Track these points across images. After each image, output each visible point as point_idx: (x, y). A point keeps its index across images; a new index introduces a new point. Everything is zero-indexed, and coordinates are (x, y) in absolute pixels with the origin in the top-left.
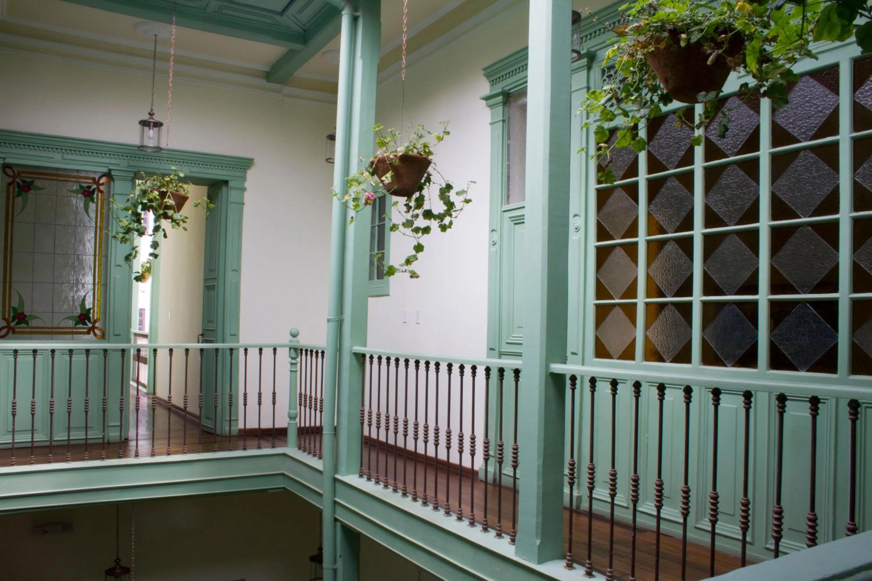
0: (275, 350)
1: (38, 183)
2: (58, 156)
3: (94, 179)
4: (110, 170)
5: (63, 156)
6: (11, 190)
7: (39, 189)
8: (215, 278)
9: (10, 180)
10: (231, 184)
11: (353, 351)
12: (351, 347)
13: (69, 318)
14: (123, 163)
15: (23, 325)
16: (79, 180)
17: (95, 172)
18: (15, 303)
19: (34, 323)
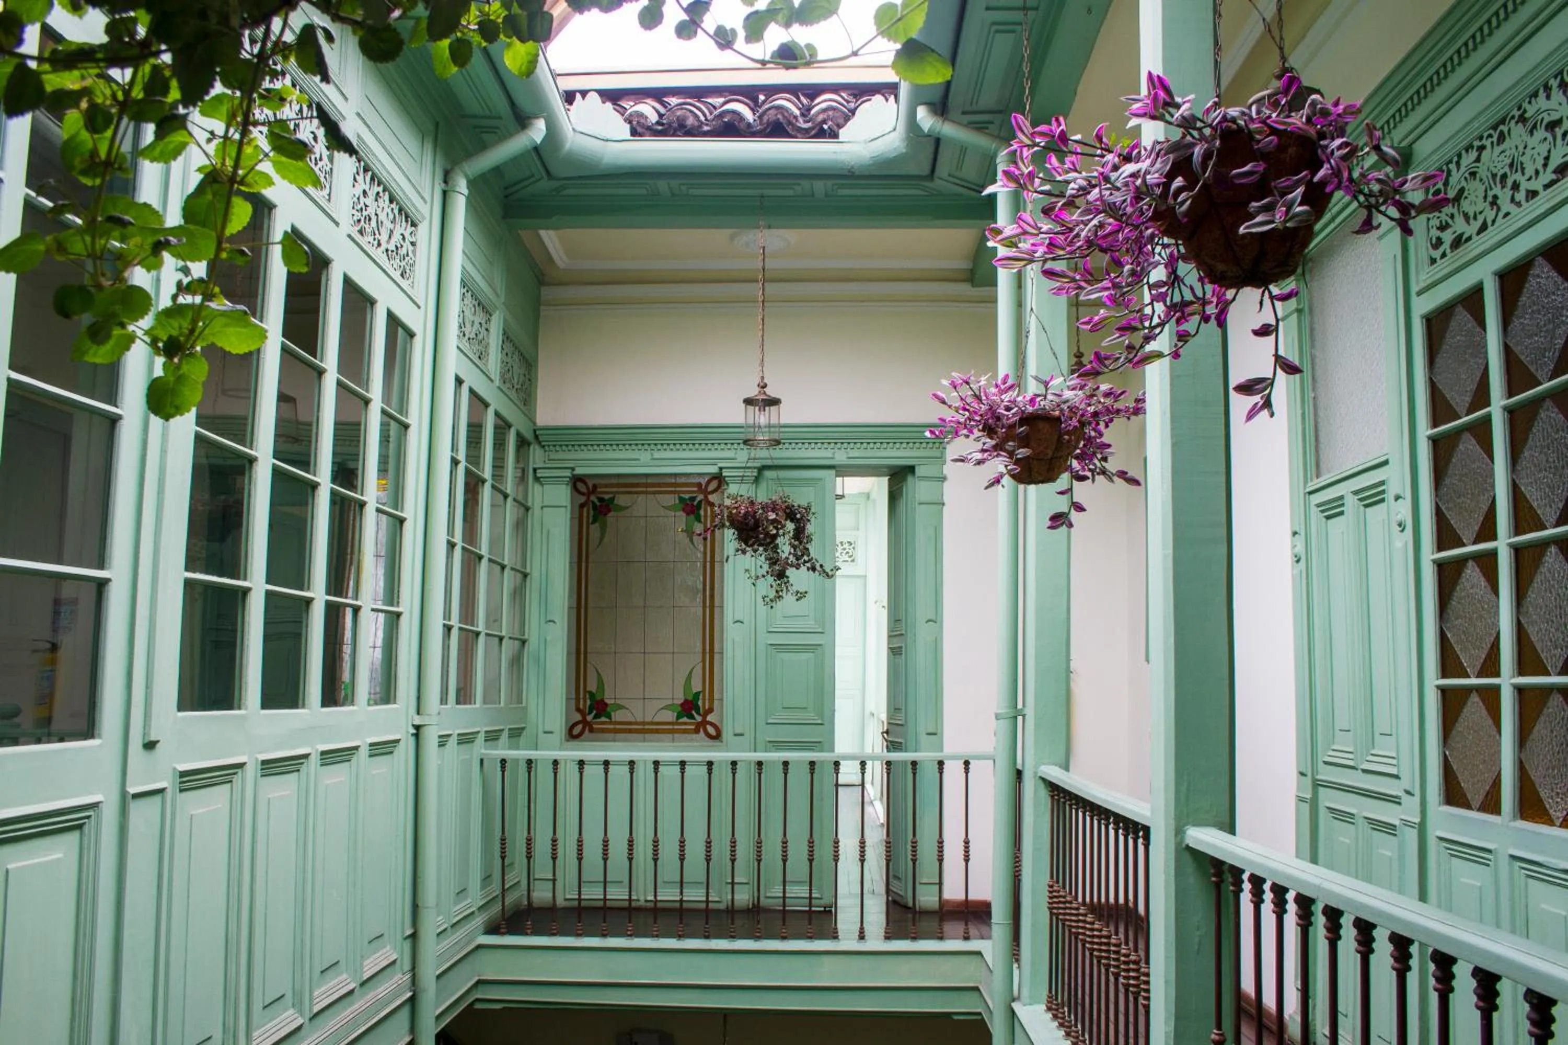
0: (967, 763)
1: (621, 500)
2: (644, 456)
3: (699, 485)
4: (721, 469)
5: (652, 455)
6: (585, 514)
7: (621, 508)
8: (902, 635)
9: (583, 499)
10: (919, 471)
11: (1040, 774)
12: (1037, 766)
13: (666, 708)
14: (742, 456)
15: (603, 719)
16: (678, 489)
17: (700, 475)
18: (592, 687)
19: (618, 716)
